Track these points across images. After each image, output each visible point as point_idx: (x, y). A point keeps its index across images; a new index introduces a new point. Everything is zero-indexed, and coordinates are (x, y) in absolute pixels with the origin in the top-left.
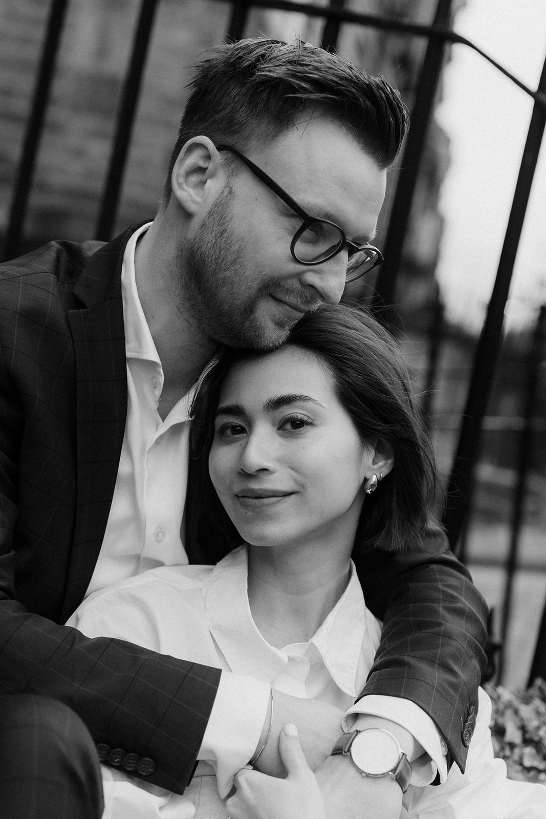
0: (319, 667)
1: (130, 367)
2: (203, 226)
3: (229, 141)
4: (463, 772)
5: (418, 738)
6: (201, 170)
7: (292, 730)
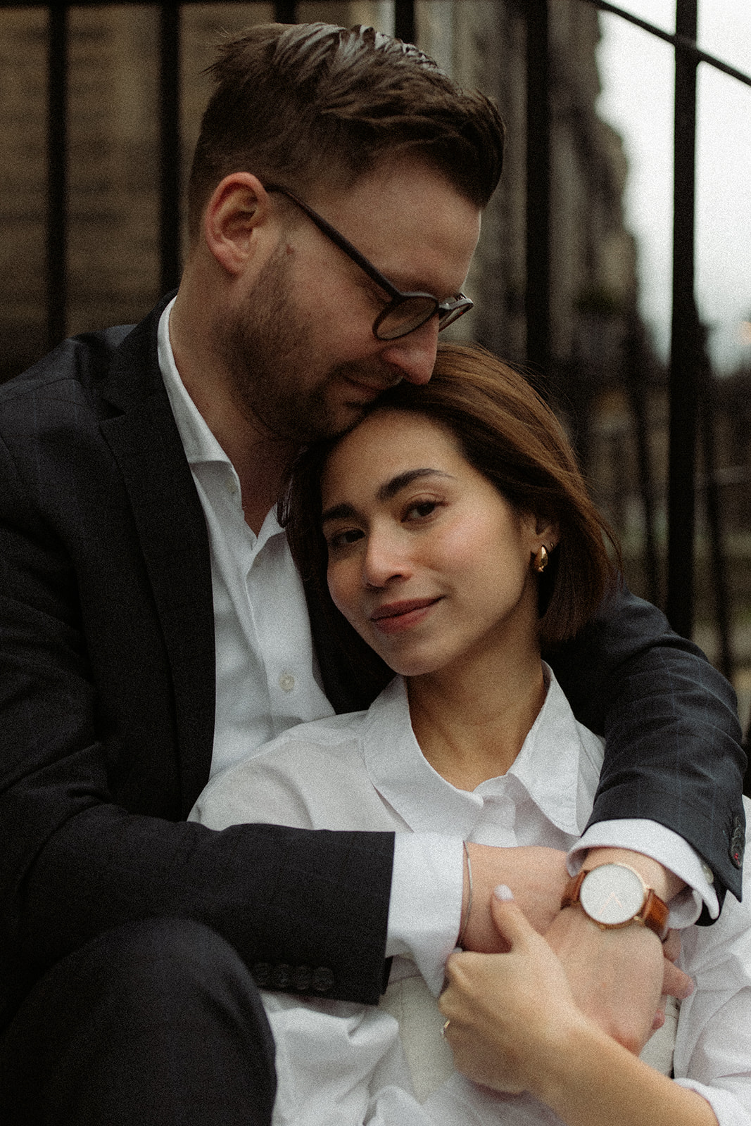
1: (196, 475)
6: (243, 215)
7: (505, 892)
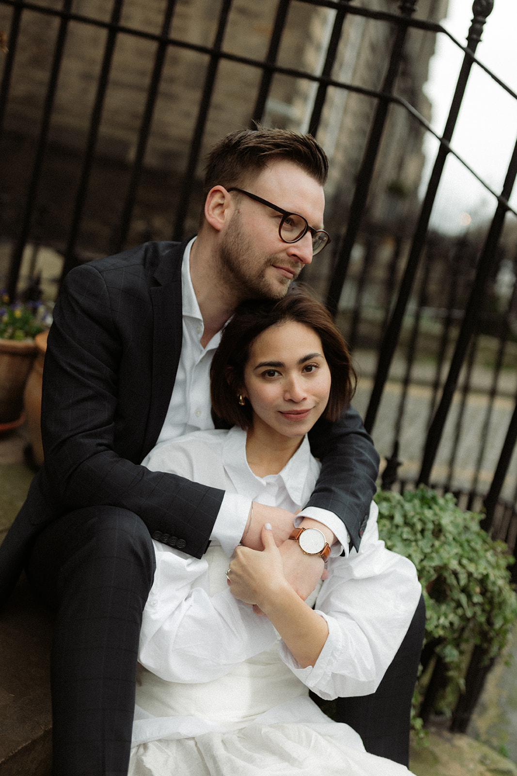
0: (283, 488)
1: (185, 321)
2: (227, 234)
3: (233, 185)
4: (357, 552)
5: (336, 534)
6: (221, 205)
7: (269, 526)
